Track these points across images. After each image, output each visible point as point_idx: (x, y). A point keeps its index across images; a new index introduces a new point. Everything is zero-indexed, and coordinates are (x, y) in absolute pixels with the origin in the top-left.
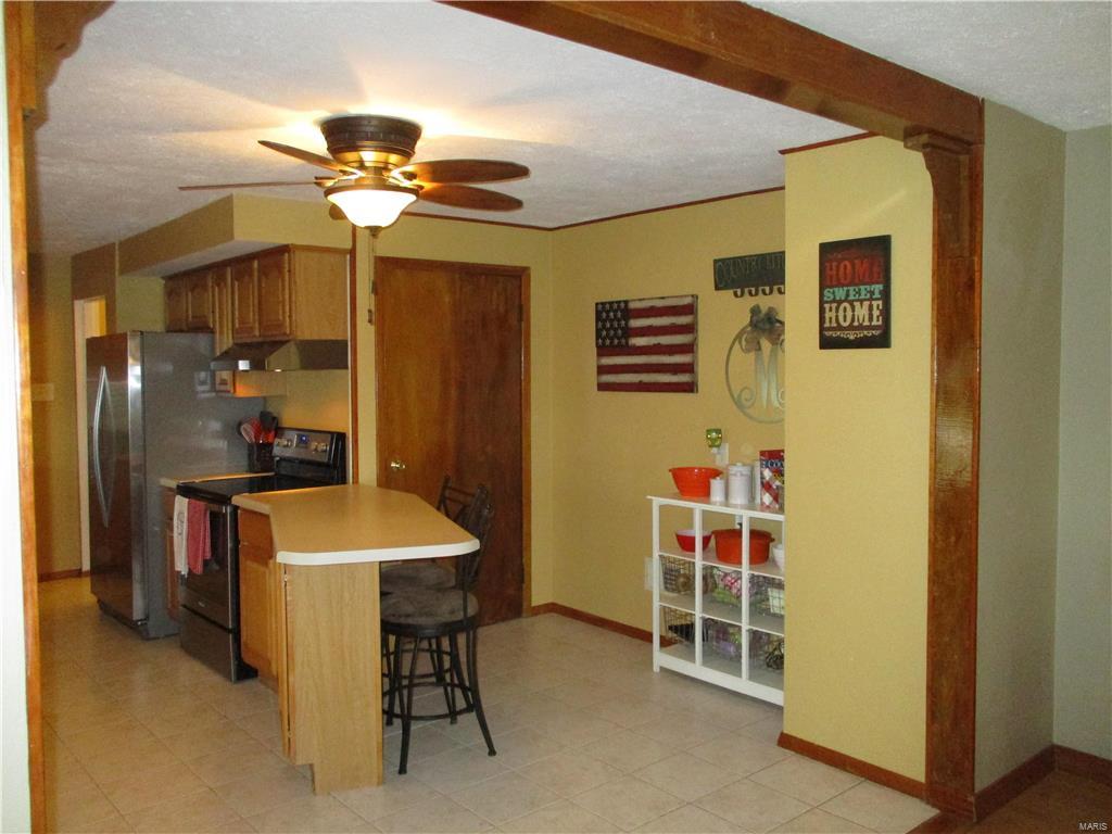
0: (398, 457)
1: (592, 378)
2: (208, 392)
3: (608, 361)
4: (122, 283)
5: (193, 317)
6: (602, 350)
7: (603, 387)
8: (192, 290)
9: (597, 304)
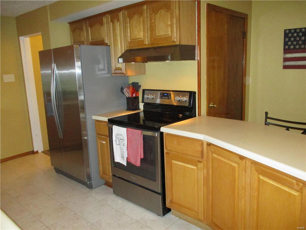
0: (212, 101)
1: (281, 63)
2: (106, 74)
3: (289, 56)
4: (52, 24)
5: (92, 40)
6: (286, 51)
7: (285, 67)
8: (91, 27)
9: (285, 30)
